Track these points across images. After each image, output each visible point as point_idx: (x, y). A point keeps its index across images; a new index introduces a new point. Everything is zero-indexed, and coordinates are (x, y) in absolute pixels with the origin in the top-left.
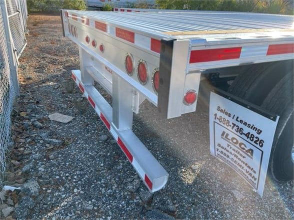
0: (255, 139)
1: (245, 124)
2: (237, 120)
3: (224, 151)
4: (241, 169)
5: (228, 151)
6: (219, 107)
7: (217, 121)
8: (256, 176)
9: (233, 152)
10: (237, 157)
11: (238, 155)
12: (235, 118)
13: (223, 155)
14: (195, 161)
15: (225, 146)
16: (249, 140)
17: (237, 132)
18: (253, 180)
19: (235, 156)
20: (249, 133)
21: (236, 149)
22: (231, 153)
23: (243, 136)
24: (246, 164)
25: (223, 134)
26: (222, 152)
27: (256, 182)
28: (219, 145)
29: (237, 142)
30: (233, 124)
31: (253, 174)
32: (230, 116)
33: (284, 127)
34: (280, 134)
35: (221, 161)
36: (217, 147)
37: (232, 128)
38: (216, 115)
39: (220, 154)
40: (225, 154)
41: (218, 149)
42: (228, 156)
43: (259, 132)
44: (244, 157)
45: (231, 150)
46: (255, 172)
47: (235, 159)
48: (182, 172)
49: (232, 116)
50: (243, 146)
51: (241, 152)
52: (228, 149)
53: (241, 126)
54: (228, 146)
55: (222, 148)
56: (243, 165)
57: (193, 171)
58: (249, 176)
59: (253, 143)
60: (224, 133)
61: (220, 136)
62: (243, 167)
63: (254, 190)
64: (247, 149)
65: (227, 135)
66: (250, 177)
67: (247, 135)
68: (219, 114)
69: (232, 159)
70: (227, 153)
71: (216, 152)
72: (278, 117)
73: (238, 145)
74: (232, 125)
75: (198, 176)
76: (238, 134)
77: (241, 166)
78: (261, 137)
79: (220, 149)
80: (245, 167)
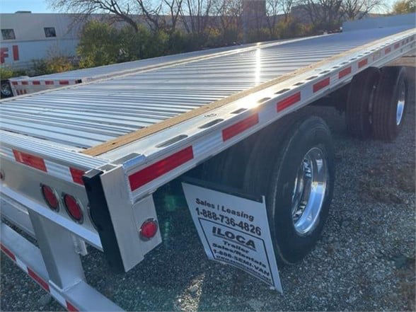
0: (250, 228)
1: (234, 213)
2: (223, 210)
3: (224, 251)
4: (249, 267)
5: (227, 249)
6: (197, 199)
7: (201, 216)
8: (268, 271)
9: (233, 249)
10: (240, 254)
11: (241, 251)
12: (220, 208)
13: (223, 256)
14: (191, 278)
15: (222, 244)
16: (244, 230)
17: (228, 224)
18: (266, 276)
19: (237, 253)
20: (241, 223)
21: (235, 244)
22: (231, 251)
23: (236, 227)
24: (252, 259)
25: (214, 231)
26: (221, 253)
27: (270, 277)
28: (215, 245)
29: (233, 237)
30: (220, 215)
31: (264, 269)
32: (214, 208)
33: (274, 204)
34: (274, 213)
35: (224, 263)
36: (213, 248)
37: (222, 221)
38: (197, 209)
39: (220, 255)
40: (225, 254)
41: (215, 251)
42: (229, 256)
43: (252, 219)
44: (247, 252)
45: (230, 248)
46: (264, 266)
47: (238, 256)
48: (179, 304)
49: (216, 207)
50: (241, 239)
51: (242, 247)
52: (226, 246)
53: (230, 216)
54: (225, 243)
55: (220, 247)
56: (250, 261)
57: (194, 295)
58: (261, 273)
59: (249, 232)
60: (214, 229)
61: (212, 233)
62: (251, 264)
63: (272, 288)
64: (246, 241)
65: (219, 230)
66: (262, 274)
67: (241, 225)
68: (201, 208)
69: (236, 258)
70: (228, 252)
71: (215, 255)
72: (264, 197)
73: (235, 239)
74: (220, 218)
75: (202, 299)
76: (231, 226)
77: (247, 263)
78: (255, 224)
79: (218, 250)
80: (253, 263)
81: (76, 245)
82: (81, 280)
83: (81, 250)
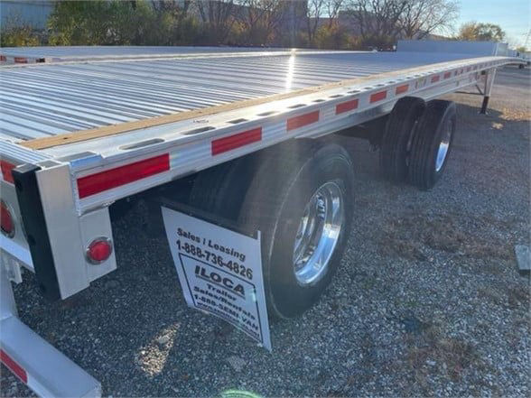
0: (240, 270)
1: (222, 249)
2: (210, 245)
3: (207, 297)
4: (235, 317)
5: (211, 295)
6: (179, 230)
7: (183, 251)
8: (257, 324)
9: (219, 295)
10: (226, 301)
11: (227, 298)
12: (207, 243)
13: (206, 303)
14: (162, 327)
15: (205, 288)
16: (233, 272)
17: (215, 263)
18: (254, 330)
19: (223, 300)
20: (230, 262)
21: (221, 289)
22: (216, 297)
23: (225, 268)
24: (240, 309)
25: (197, 271)
26: (203, 299)
27: (258, 332)
28: (197, 289)
29: (219, 279)
30: (206, 252)
31: (252, 322)
32: (199, 241)
33: (272, 242)
34: (271, 254)
35: (207, 312)
36: (194, 293)
37: (207, 259)
38: (178, 242)
39: (202, 302)
40: (208, 301)
41: (196, 296)
42: (214, 303)
43: (243, 259)
44: (234, 299)
45: (215, 293)
46: (253, 318)
47: (224, 304)
48: (141, 357)
49: (202, 241)
50: (228, 283)
51: (229, 293)
52: (210, 291)
53: (218, 253)
54: (210, 287)
55: (202, 292)
56: (237, 311)
57: (162, 347)
58: (248, 326)
59: (239, 275)
60: (198, 268)
61: (194, 274)
62: (237, 315)
63: (260, 345)
64: (234, 286)
65: (204, 270)
66: (250, 327)
67: (229, 265)
68: (184, 240)
69: (221, 306)
70: (212, 299)
71: (196, 301)
72: (259, 233)
73: (222, 283)
74: (206, 254)
75: (172, 353)
76: (217, 265)
77: (234, 313)
78: (247, 264)
79: (200, 295)
80: (241, 313)
81: (8, 269)
82: (11, 315)
83: (14, 277)
